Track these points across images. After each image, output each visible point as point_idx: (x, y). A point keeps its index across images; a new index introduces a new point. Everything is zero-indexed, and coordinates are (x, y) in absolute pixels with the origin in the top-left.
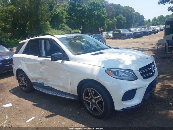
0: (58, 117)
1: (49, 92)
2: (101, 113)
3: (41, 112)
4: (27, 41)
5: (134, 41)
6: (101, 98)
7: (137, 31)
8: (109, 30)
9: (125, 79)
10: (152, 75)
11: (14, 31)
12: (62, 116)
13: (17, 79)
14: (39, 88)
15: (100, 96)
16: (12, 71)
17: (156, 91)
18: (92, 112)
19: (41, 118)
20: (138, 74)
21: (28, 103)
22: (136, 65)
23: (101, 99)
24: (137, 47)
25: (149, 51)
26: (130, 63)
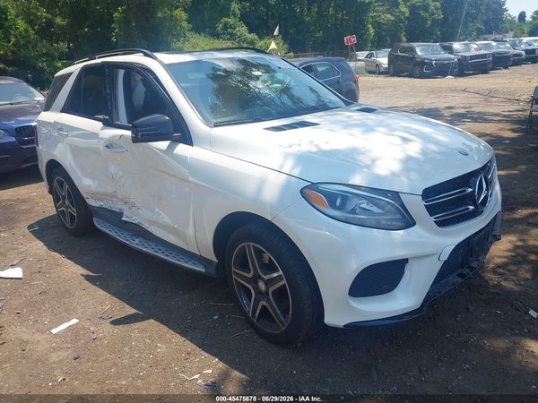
0: (151, 325)
1: (135, 243)
2: (284, 329)
3: (102, 303)
4: (76, 68)
5: (457, 84)
6: (284, 282)
7: (473, 53)
8: (379, 44)
9: (368, 223)
10: (473, 211)
11: (77, 36)
12: (162, 322)
13: (50, 192)
14: (108, 225)
15: (281, 272)
16: (37, 165)
17: (491, 265)
18: (255, 321)
19: (96, 325)
20: (417, 207)
21: (72, 270)
22: (414, 175)
23: (284, 285)
24: (462, 106)
25: (500, 121)
26: (396, 167)
